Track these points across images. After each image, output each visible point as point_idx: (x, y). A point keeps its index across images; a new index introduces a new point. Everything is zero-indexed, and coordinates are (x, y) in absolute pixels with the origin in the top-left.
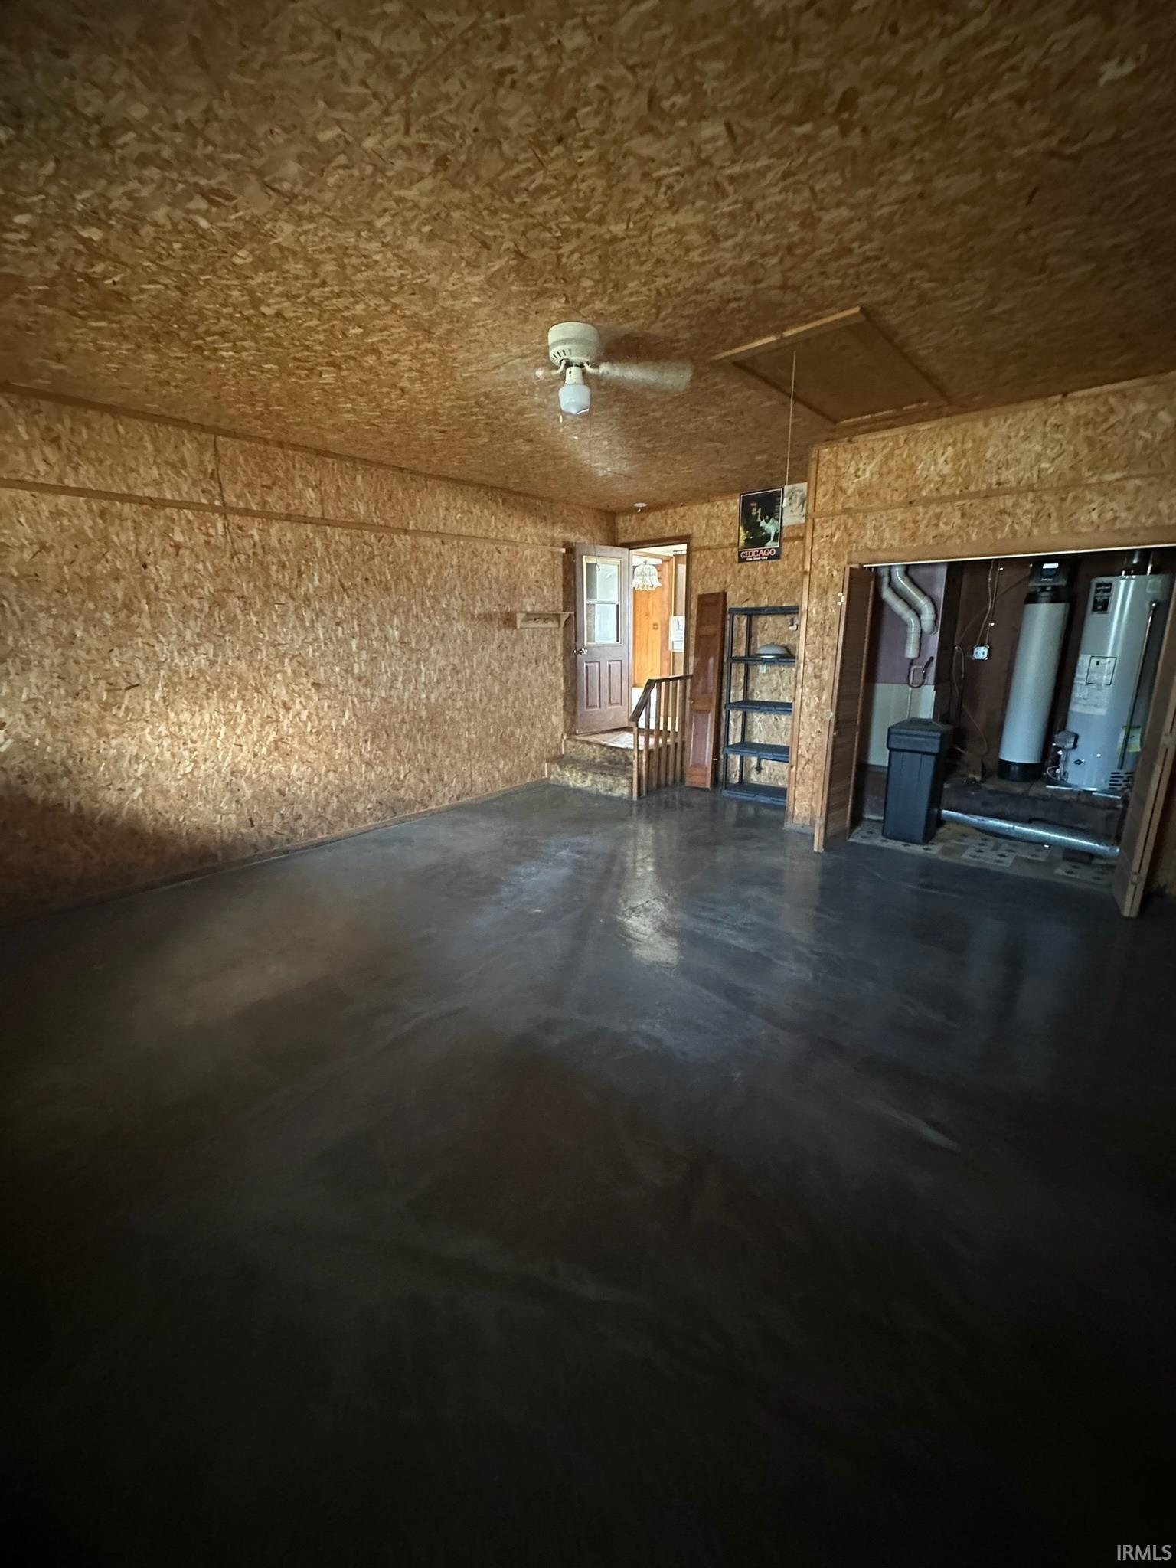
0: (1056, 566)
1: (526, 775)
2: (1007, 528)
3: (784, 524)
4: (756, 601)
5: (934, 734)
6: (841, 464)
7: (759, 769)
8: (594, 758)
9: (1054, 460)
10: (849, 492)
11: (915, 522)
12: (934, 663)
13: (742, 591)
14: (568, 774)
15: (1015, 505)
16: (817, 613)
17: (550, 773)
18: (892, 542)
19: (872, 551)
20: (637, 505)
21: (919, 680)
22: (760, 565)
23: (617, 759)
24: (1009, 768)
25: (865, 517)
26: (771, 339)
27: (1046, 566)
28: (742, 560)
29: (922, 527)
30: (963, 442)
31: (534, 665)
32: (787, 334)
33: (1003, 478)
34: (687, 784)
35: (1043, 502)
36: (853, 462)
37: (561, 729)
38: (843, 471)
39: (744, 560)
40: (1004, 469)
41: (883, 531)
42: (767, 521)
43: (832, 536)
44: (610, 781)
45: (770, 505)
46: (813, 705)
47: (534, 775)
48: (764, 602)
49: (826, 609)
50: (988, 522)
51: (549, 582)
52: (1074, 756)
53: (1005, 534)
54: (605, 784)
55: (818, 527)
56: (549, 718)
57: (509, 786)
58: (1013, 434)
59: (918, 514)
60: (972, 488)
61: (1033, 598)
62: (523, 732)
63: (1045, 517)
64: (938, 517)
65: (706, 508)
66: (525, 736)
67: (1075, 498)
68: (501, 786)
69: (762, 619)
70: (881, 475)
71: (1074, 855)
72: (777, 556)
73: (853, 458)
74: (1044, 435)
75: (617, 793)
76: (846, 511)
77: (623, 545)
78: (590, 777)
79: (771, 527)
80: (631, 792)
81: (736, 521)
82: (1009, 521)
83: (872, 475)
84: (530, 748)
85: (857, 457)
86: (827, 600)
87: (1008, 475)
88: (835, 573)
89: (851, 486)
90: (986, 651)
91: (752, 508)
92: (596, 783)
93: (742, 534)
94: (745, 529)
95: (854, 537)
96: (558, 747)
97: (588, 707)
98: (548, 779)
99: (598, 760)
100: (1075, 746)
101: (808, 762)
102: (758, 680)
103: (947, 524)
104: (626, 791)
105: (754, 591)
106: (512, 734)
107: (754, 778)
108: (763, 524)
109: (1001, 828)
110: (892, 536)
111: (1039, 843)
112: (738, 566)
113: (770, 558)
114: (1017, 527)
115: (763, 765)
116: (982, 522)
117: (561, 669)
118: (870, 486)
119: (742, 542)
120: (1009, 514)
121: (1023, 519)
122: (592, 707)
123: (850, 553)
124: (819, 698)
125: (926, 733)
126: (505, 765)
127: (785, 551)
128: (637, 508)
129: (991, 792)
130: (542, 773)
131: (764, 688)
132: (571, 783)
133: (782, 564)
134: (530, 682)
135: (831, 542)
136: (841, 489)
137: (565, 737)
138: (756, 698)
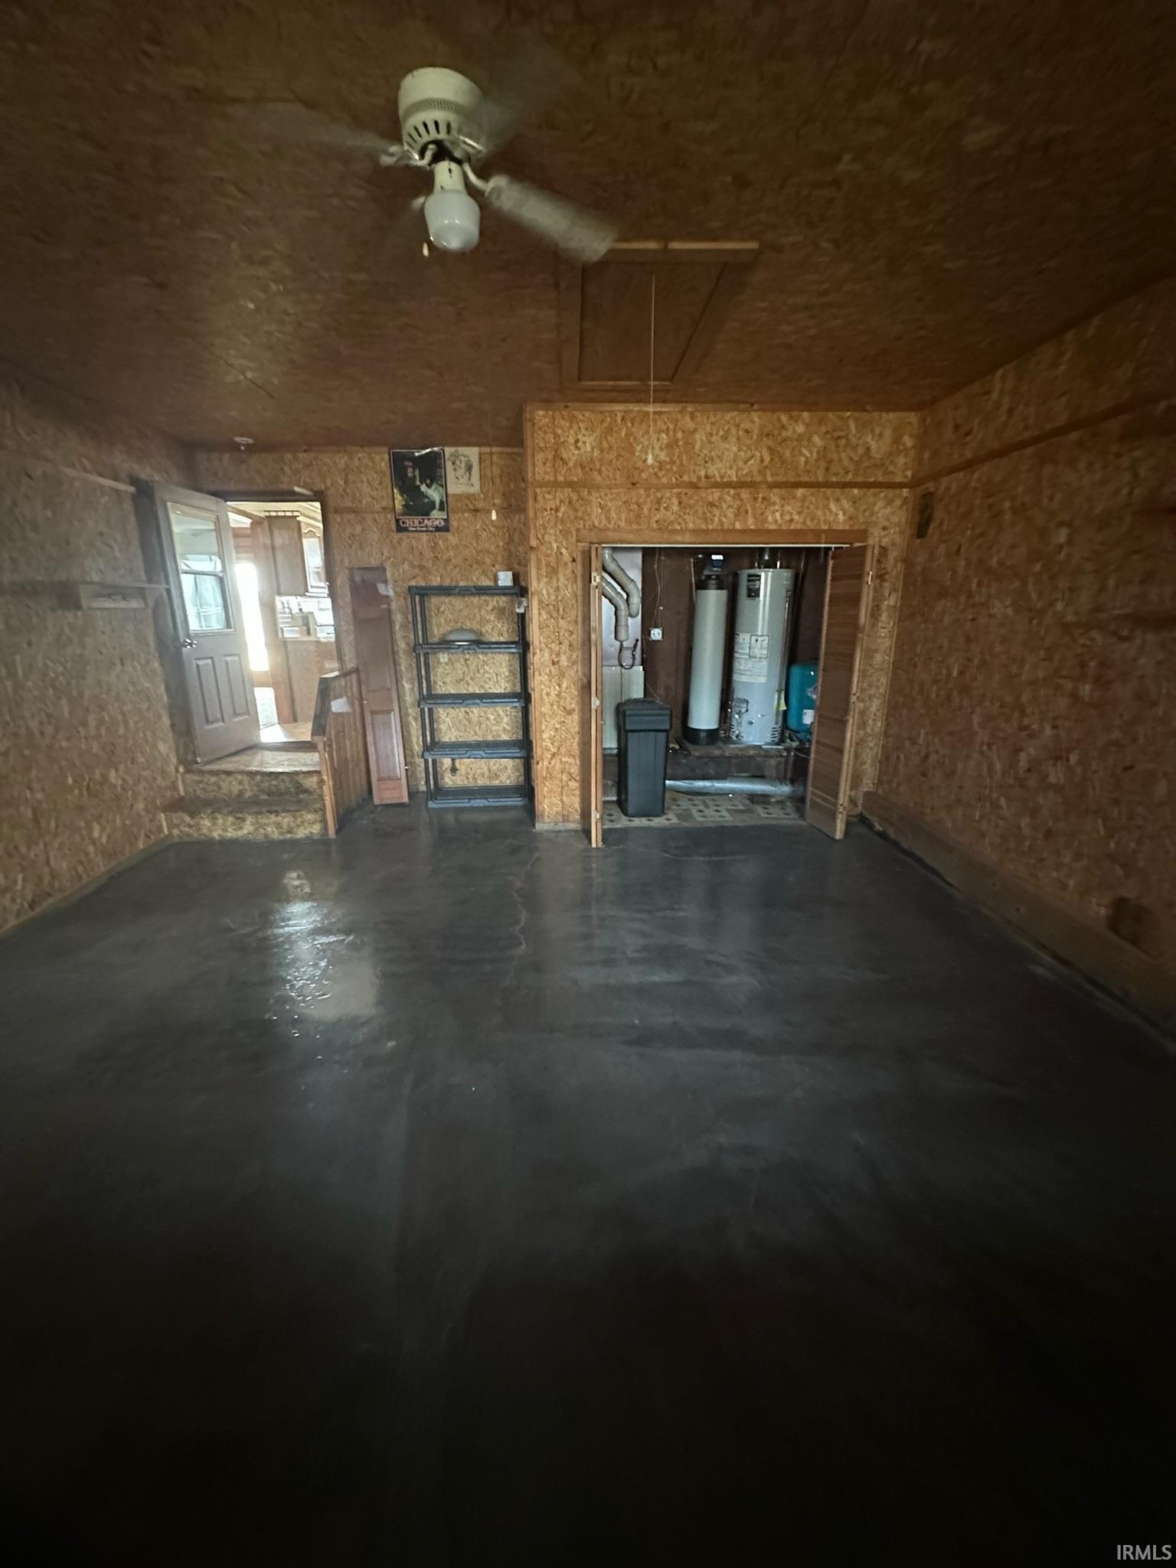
0: (721, 557)
1: (137, 839)
2: (716, 519)
3: (449, 491)
4: (425, 578)
5: (663, 712)
6: (559, 431)
7: (454, 770)
8: (241, 793)
9: (747, 461)
10: (571, 464)
11: (639, 505)
12: (639, 643)
13: (406, 566)
14: (207, 823)
15: (720, 499)
16: (548, 594)
17: (171, 827)
18: (619, 523)
19: (601, 530)
20: (238, 439)
21: (630, 662)
22: (424, 537)
23: (282, 787)
24: (698, 735)
25: (589, 493)
26: (652, 245)
27: (714, 557)
28: (400, 529)
29: (646, 511)
30: (675, 431)
31: (119, 667)
32: (675, 245)
33: (710, 473)
34: (376, 801)
35: (742, 500)
36: (572, 432)
37: (174, 760)
38: (562, 440)
39: (406, 529)
40: (709, 462)
41: (609, 510)
42: (429, 486)
43: (557, 510)
44: (286, 820)
45: (432, 469)
46: (553, 693)
47: (147, 836)
48: (436, 581)
49: (558, 589)
50: (700, 511)
51: (119, 538)
52: (746, 718)
53: (715, 524)
54: (279, 826)
55: (540, 498)
56: (154, 746)
57: (113, 863)
58: (714, 432)
59: (641, 497)
60: (686, 478)
61: (702, 585)
62: (121, 772)
63: (744, 513)
64: (659, 501)
65: (342, 460)
66: (124, 780)
67: (764, 498)
68: (102, 867)
69: (434, 601)
70: (602, 450)
71: (754, 798)
72: (446, 529)
73: (571, 427)
74: (738, 439)
75: (301, 833)
76: (570, 484)
77: (216, 494)
78: (250, 819)
79: (434, 494)
80: (326, 828)
81: (387, 480)
82: (717, 512)
83: (593, 449)
84: (135, 795)
85: (575, 426)
86: (558, 580)
87: (714, 470)
88: (563, 551)
89: (571, 455)
90: (660, 632)
91: (406, 468)
92: (263, 826)
93: (398, 496)
94: (402, 493)
95: (580, 514)
96: (174, 787)
97: (208, 722)
98: (171, 834)
99: (248, 794)
100: (747, 711)
101: (554, 755)
102: (440, 670)
103: (666, 509)
104: (316, 829)
105: (421, 567)
106: (105, 778)
107: (449, 781)
108: (423, 488)
109: (705, 787)
110: (619, 514)
111: (724, 794)
112: (396, 536)
113: (438, 529)
114: (724, 520)
115: (457, 765)
116: (696, 511)
117: (159, 671)
118: (592, 461)
119: (399, 506)
120: (717, 507)
121: (728, 513)
122: (212, 722)
123: (578, 530)
124: (559, 686)
125: (649, 712)
126: (103, 830)
127: (454, 523)
128: (239, 445)
129: (699, 758)
130: (160, 829)
131: (448, 680)
132: (216, 835)
133: (452, 538)
134: (118, 695)
135: (557, 516)
136: (562, 459)
137: (181, 770)
138: (439, 692)
